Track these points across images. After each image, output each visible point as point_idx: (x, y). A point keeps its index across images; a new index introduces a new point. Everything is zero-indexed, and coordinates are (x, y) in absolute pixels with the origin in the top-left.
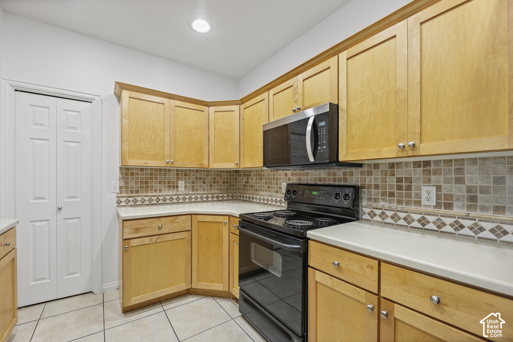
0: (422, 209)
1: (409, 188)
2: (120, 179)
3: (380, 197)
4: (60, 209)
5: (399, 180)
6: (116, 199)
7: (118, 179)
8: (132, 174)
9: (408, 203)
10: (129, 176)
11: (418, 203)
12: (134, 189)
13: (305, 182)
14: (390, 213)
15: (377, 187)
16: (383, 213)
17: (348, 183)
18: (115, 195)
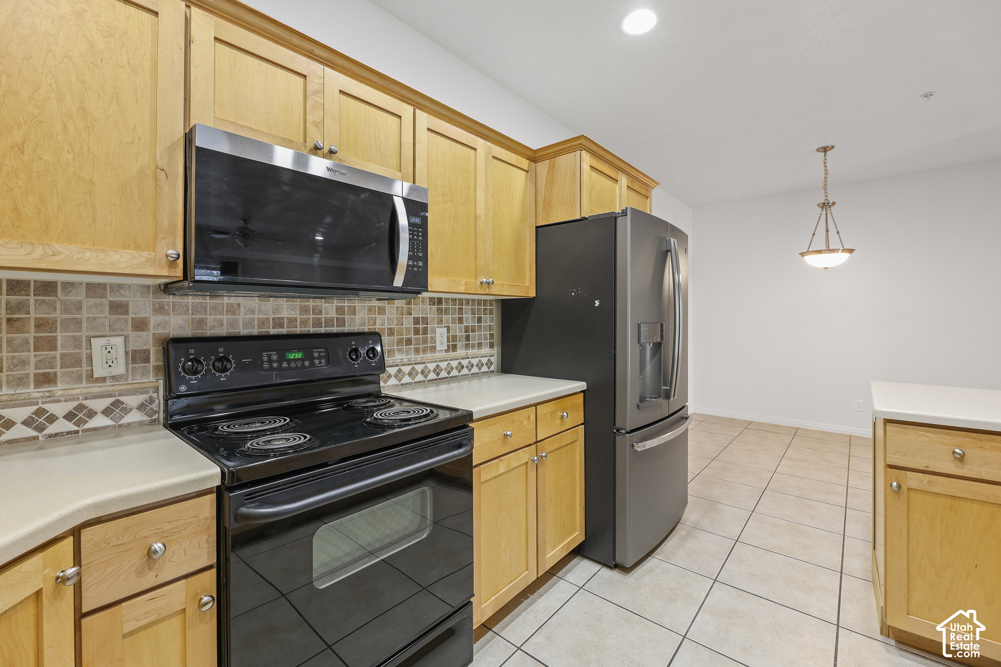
0: (437, 355)
1: (425, 331)
3: (396, 347)
5: (416, 321)
9: (425, 351)
11: (433, 349)
14: (406, 369)
16: (400, 371)
17: (346, 329)
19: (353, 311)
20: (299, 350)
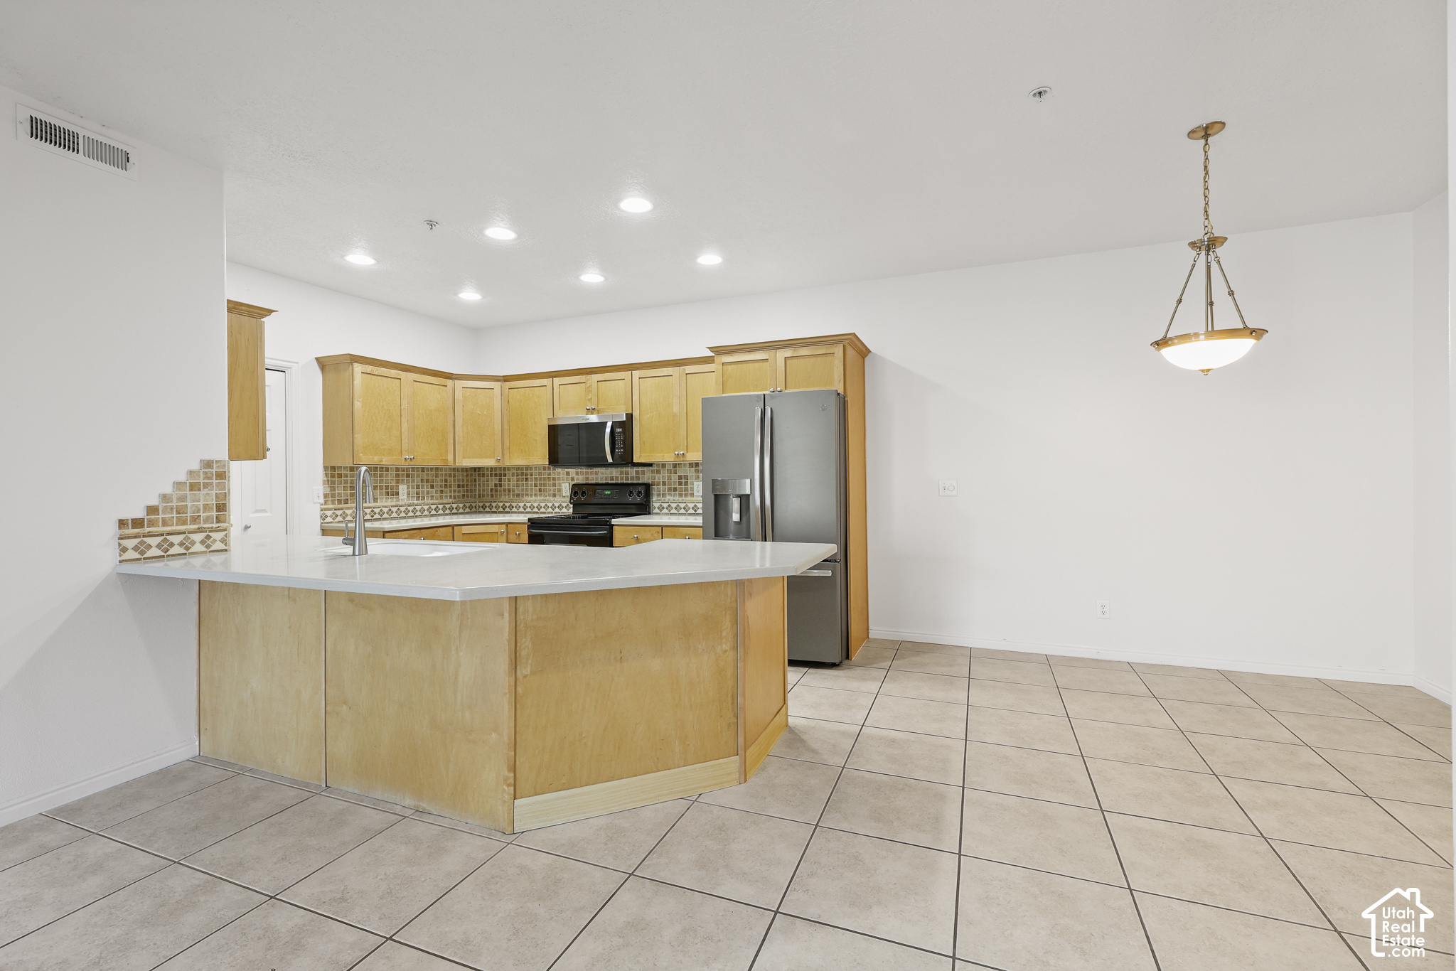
0: (695, 499)
1: (686, 483)
2: (324, 484)
3: (667, 492)
4: (247, 528)
5: (680, 477)
6: (318, 513)
7: (322, 484)
8: (340, 476)
9: (686, 495)
10: (336, 479)
11: (692, 495)
12: (343, 498)
13: (594, 482)
14: (674, 505)
15: (664, 484)
16: (669, 506)
17: (640, 482)
18: (318, 507)
19: (643, 472)
20: (608, 490)
